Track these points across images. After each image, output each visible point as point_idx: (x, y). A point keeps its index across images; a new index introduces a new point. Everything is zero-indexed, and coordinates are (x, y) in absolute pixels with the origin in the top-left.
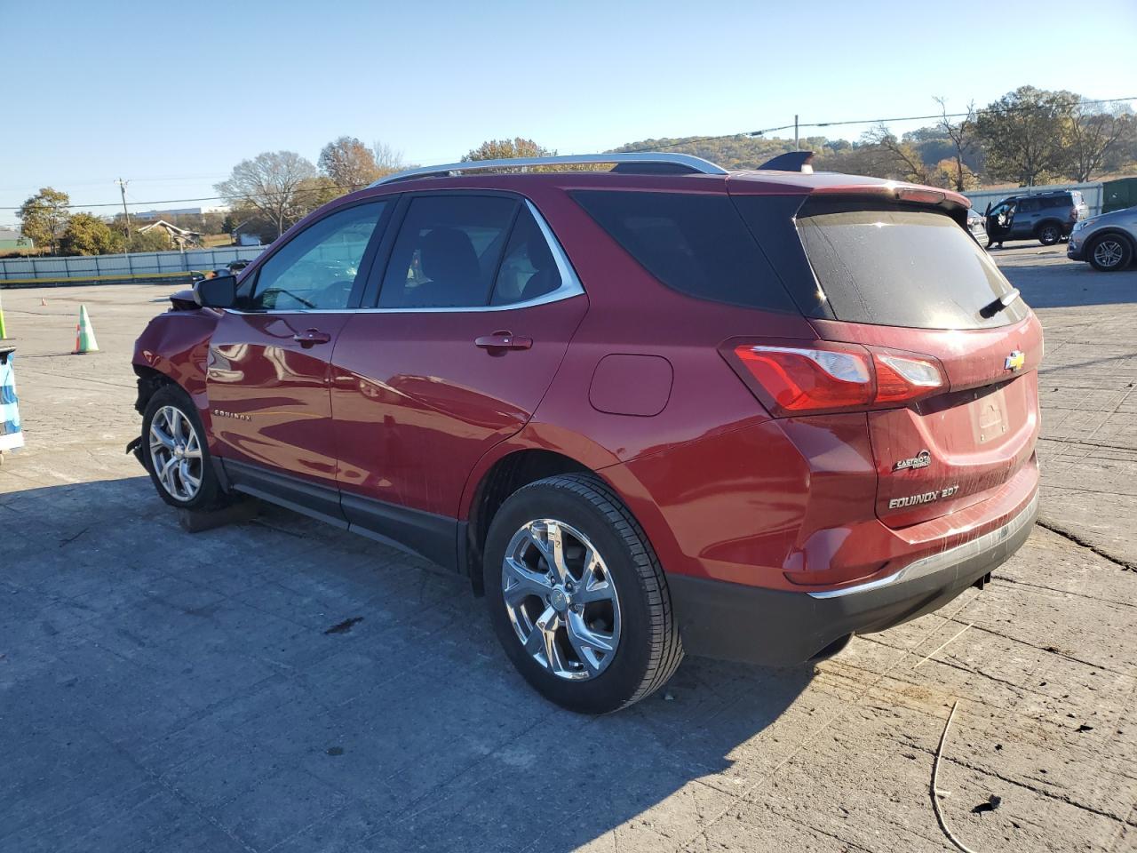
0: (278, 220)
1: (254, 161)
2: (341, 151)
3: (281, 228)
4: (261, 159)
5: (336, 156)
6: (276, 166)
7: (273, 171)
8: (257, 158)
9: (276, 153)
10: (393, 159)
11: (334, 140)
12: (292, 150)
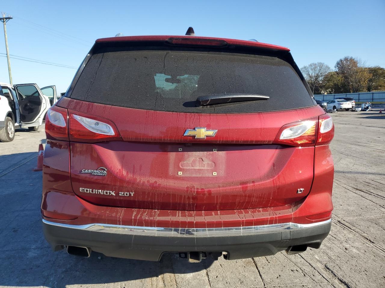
0: (313, 86)
1: (308, 66)
2: (345, 62)
3: (314, 89)
4: (311, 65)
5: (342, 63)
6: (315, 67)
7: (314, 69)
8: (309, 65)
9: (316, 63)
10: (362, 63)
11: (342, 58)
12: (322, 62)
